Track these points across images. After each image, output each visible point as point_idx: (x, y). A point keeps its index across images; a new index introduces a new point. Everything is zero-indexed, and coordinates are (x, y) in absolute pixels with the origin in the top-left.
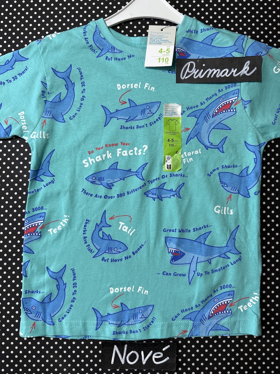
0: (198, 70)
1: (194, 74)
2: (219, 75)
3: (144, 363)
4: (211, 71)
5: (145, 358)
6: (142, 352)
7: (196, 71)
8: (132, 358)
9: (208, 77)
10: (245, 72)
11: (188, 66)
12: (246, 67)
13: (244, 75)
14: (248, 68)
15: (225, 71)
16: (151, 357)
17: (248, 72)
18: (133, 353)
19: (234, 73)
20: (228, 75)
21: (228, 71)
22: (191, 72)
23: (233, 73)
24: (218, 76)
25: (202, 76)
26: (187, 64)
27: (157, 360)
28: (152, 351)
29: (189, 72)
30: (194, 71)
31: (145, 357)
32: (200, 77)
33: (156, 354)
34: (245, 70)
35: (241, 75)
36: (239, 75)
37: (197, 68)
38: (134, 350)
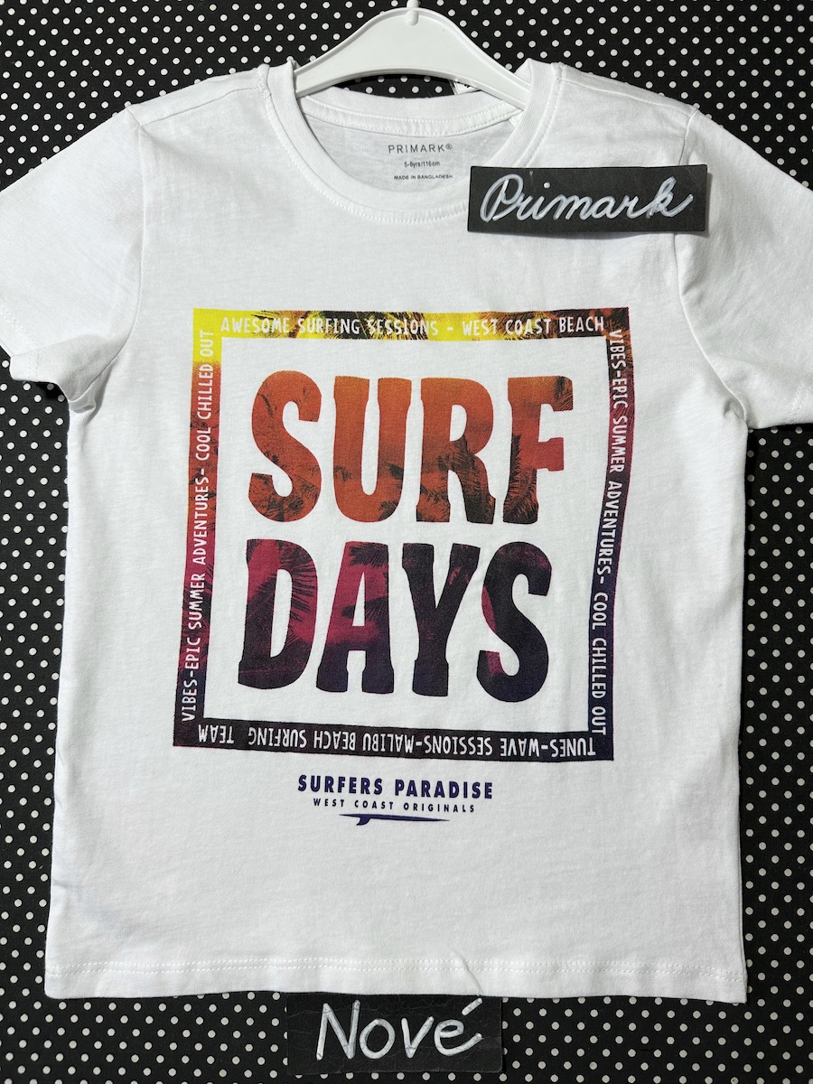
0: (530, 199)
1: (517, 209)
2: (587, 212)
3: (410, 1053)
4: (565, 202)
5: (412, 1039)
6: (404, 1023)
7: (524, 200)
8: (377, 1039)
9: (557, 216)
10: (662, 208)
11: (501, 186)
12: (664, 194)
13: (658, 215)
14: (670, 197)
15: (606, 204)
16: (431, 1034)
17: (669, 208)
18: (376, 1027)
19: (631, 209)
20: (612, 212)
21: (612, 202)
22: (509, 202)
23: (626, 208)
24: (583, 216)
25: (542, 215)
26: (500, 181)
27: (447, 1043)
28: (431, 1019)
29: (505, 202)
30: (519, 201)
32: (535, 217)
33: (443, 1025)
34: (662, 202)
35: (651, 214)
36: (646, 213)
37: (526, 193)
38: (379, 1018)
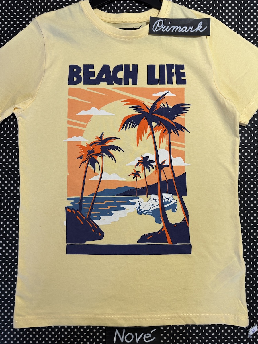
3: (137, 341)
6: (136, 334)
8: (129, 338)
16: (143, 337)
18: (129, 335)
27: (147, 339)
28: (143, 333)
31: (138, 337)
33: (146, 335)
38: (130, 333)
